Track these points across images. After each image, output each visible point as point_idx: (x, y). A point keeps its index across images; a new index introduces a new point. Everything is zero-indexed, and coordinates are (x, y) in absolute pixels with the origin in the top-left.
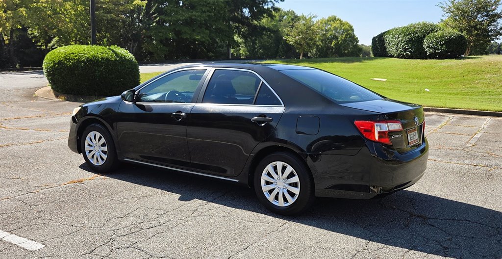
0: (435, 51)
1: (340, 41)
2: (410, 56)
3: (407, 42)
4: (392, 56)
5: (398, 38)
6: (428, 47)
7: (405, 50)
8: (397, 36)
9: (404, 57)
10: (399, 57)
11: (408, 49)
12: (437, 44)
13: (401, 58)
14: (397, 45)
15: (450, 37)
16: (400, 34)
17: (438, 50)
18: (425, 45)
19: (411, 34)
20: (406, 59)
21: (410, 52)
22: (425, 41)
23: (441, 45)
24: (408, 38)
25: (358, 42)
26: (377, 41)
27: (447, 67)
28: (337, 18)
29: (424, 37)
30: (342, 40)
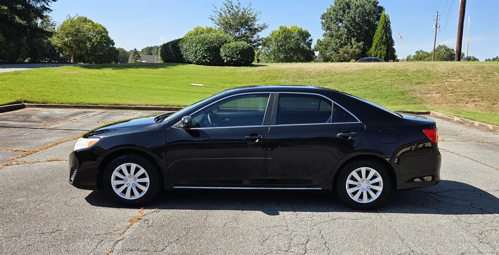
0: (232, 59)
1: (95, 42)
2: (209, 63)
3: (206, 51)
4: (191, 63)
5: (196, 46)
6: (225, 55)
7: (204, 58)
8: (194, 45)
9: (203, 64)
10: (197, 63)
11: (207, 57)
12: (233, 54)
13: (200, 65)
14: (196, 53)
15: (243, 48)
16: (198, 43)
17: (235, 58)
18: (222, 54)
19: (208, 43)
20: (206, 65)
21: (209, 59)
22: (221, 50)
23: (236, 54)
24: (206, 47)
25: (114, 45)
26: (170, 48)
27: (247, 73)
28: (88, 19)
29: (220, 47)
30: (97, 42)
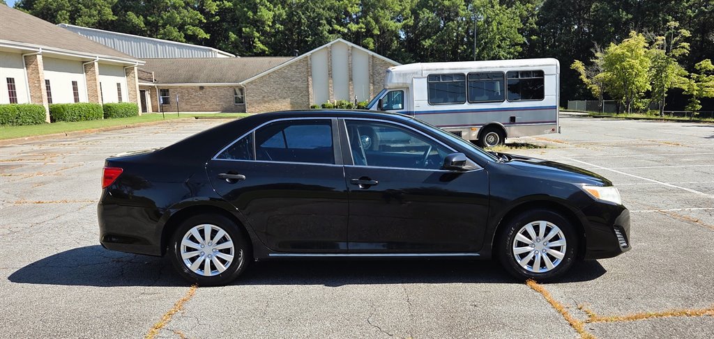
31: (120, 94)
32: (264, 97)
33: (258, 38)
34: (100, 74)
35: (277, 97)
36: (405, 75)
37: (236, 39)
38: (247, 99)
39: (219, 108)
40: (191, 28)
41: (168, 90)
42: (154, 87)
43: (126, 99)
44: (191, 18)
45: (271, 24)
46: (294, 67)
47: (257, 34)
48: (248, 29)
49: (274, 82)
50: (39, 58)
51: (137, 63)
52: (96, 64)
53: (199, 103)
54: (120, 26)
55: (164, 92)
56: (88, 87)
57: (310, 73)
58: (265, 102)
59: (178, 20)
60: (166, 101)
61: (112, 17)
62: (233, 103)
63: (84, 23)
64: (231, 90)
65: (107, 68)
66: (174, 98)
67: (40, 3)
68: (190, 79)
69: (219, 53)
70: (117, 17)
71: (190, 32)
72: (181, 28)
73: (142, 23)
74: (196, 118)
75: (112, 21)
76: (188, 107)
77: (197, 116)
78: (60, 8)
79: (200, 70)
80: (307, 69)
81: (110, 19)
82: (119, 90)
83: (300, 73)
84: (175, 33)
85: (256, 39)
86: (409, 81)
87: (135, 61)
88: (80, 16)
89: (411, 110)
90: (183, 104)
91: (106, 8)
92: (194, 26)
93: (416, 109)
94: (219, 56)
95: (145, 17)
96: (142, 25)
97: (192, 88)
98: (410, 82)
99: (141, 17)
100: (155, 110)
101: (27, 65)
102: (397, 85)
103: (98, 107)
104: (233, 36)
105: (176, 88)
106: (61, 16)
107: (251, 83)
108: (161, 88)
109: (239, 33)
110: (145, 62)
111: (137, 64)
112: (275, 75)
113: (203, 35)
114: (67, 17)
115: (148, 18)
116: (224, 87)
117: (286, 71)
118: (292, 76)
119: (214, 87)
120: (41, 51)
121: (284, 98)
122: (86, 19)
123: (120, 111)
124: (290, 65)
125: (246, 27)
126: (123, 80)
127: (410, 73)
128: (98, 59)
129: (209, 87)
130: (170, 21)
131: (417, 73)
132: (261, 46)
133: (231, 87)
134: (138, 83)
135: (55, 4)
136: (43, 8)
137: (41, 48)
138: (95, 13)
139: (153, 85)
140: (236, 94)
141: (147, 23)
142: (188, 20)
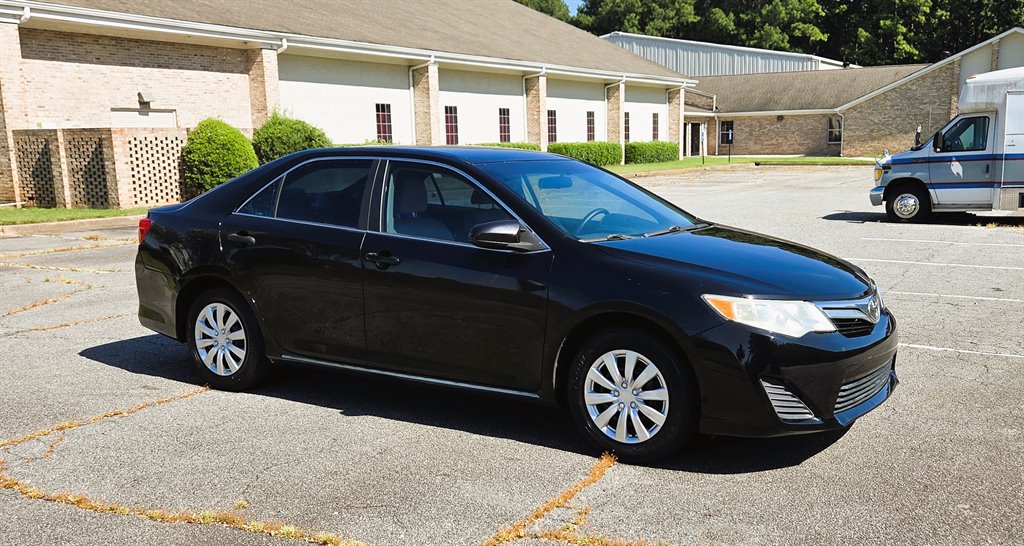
31: (655, 129)
32: (872, 131)
33: (904, 35)
34: (626, 100)
35: (894, 131)
36: (991, 88)
37: (867, 39)
38: (844, 135)
39: (802, 149)
40: (801, 26)
41: (732, 122)
42: (713, 118)
43: (664, 137)
44: (803, 11)
45: (928, 11)
46: (929, 80)
47: (904, 30)
48: (888, 22)
49: (892, 106)
50: (543, 81)
51: (684, 83)
52: (622, 87)
53: (774, 141)
54: (703, 32)
55: (728, 125)
56: (609, 120)
57: (955, 90)
58: (873, 139)
59: (783, 15)
60: (726, 140)
61: (692, 19)
62: (825, 141)
63: (656, 29)
64: (825, 121)
65: (637, 92)
66: (738, 134)
67: (607, 5)
68: (765, 105)
69: (822, 62)
70: (699, 18)
71: (797, 33)
72: (786, 28)
73: (732, 24)
74: (757, 164)
75: (692, 23)
76: (758, 147)
77: (758, 161)
78: (629, 10)
79: (784, 90)
80: (952, 83)
81: (690, 20)
82: (655, 122)
83: (938, 90)
84: (776, 35)
85: (900, 37)
86: (998, 100)
87: (682, 80)
88: (652, 20)
89: (998, 153)
90: (751, 143)
91: (687, 6)
92: (805, 22)
93: (1007, 151)
94: (823, 67)
95: (737, 15)
96: (732, 26)
97: (766, 118)
98: (1001, 101)
99: (732, 15)
100: (711, 152)
101: (527, 91)
102: (973, 107)
103: (616, 147)
104: (863, 34)
105: (745, 118)
106: (628, 21)
107: (854, 108)
108: (722, 120)
109: (874, 28)
110: (697, 82)
111: (685, 85)
112: (893, 95)
113: (817, 35)
114: (637, 22)
115: (741, 15)
116: (814, 116)
117: (914, 88)
118: (923, 95)
119: (798, 116)
120: (544, 71)
121: (906, 133)
122: (659, 23)
123: (648, 153)
124: (923, 78)
125: (886, 19)
126: (662, 109)
127: (1002, 85)
128: (624, 79)
129: (792, 116)
130: (772, 19)
131: (1015, 84)
132: (907, 48)
133: (824, 116)
134: (683, 113)
135: (623, 6)
136: (609, 12)
137: (544, 68)
138: (672, 14)
139: (712, 115)
140: (831, 127)
141: (738, 23)
142: (798, 14)
